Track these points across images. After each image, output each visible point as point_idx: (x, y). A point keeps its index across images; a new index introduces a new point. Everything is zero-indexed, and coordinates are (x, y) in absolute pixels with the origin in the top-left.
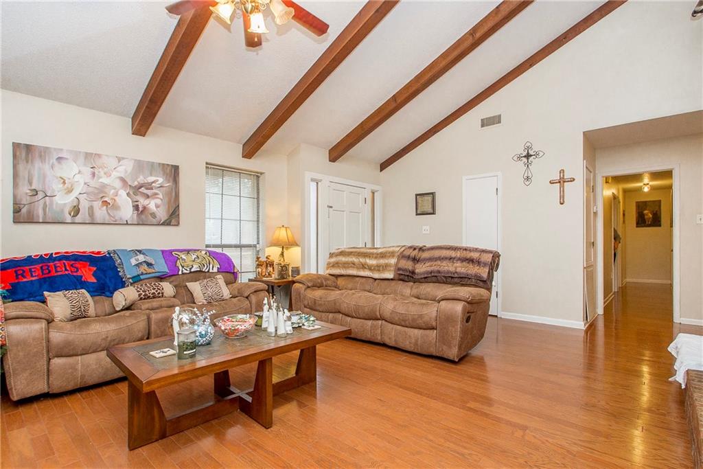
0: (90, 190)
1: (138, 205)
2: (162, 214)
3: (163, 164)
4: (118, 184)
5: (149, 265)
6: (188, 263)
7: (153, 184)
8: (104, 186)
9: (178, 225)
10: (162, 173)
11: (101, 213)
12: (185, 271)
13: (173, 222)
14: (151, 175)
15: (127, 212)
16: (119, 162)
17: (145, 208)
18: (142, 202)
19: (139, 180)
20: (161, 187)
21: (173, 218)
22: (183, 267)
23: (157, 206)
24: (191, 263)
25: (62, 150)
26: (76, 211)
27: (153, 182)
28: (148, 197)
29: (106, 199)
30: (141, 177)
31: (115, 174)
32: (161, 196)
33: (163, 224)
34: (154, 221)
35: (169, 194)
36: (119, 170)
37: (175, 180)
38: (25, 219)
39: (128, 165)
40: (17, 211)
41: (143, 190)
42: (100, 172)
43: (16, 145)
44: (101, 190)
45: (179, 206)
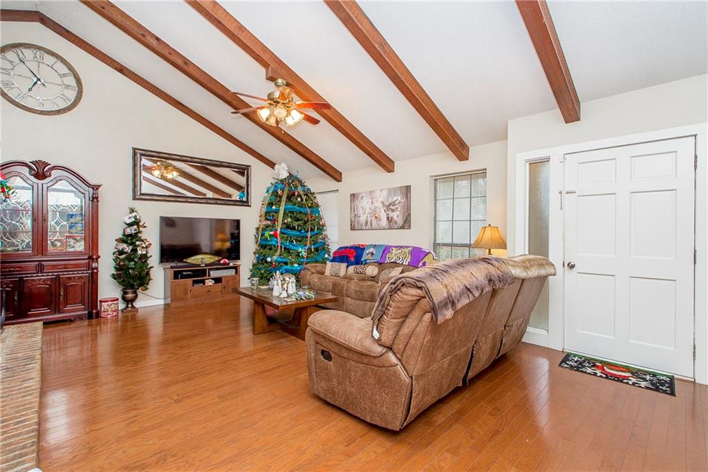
0: (371, 211)
1: (389, 217)
2: (400, 222)
3: (401, 187)
4: (381, 206)
5: (372, 254)
8: (376, 208)
9: (410, 228)
10: (400, 193)
11: (374, 223)
12: (388, 261)
13: (406, 226)
14: (395, 196)
15: (384, 223)
16: (381, 191)
17: (392, 218)
18: (391, 214)
19: (389, 201)
20: (400, 203)
21: (406, 224)
22: (388, 258)
23: (398, 216)
25: (362, 193)
26: (367, 223)
27: (396, 201)
28: (393, 211)
29: (376, 215)
30: (390, 199)
31: (380, 200)
32: (399, 209)
33: (400, 228)
34: (396, 226)
35: (403, 207)
36: (381, 196)
37: (407, 196)
38: (353, 228)
39: (385, 193)
40: (351, 225)
41: (391, 207)
42: (374, 200)
43: (351, 195)
44: (375, 211)
45: (410, 215)
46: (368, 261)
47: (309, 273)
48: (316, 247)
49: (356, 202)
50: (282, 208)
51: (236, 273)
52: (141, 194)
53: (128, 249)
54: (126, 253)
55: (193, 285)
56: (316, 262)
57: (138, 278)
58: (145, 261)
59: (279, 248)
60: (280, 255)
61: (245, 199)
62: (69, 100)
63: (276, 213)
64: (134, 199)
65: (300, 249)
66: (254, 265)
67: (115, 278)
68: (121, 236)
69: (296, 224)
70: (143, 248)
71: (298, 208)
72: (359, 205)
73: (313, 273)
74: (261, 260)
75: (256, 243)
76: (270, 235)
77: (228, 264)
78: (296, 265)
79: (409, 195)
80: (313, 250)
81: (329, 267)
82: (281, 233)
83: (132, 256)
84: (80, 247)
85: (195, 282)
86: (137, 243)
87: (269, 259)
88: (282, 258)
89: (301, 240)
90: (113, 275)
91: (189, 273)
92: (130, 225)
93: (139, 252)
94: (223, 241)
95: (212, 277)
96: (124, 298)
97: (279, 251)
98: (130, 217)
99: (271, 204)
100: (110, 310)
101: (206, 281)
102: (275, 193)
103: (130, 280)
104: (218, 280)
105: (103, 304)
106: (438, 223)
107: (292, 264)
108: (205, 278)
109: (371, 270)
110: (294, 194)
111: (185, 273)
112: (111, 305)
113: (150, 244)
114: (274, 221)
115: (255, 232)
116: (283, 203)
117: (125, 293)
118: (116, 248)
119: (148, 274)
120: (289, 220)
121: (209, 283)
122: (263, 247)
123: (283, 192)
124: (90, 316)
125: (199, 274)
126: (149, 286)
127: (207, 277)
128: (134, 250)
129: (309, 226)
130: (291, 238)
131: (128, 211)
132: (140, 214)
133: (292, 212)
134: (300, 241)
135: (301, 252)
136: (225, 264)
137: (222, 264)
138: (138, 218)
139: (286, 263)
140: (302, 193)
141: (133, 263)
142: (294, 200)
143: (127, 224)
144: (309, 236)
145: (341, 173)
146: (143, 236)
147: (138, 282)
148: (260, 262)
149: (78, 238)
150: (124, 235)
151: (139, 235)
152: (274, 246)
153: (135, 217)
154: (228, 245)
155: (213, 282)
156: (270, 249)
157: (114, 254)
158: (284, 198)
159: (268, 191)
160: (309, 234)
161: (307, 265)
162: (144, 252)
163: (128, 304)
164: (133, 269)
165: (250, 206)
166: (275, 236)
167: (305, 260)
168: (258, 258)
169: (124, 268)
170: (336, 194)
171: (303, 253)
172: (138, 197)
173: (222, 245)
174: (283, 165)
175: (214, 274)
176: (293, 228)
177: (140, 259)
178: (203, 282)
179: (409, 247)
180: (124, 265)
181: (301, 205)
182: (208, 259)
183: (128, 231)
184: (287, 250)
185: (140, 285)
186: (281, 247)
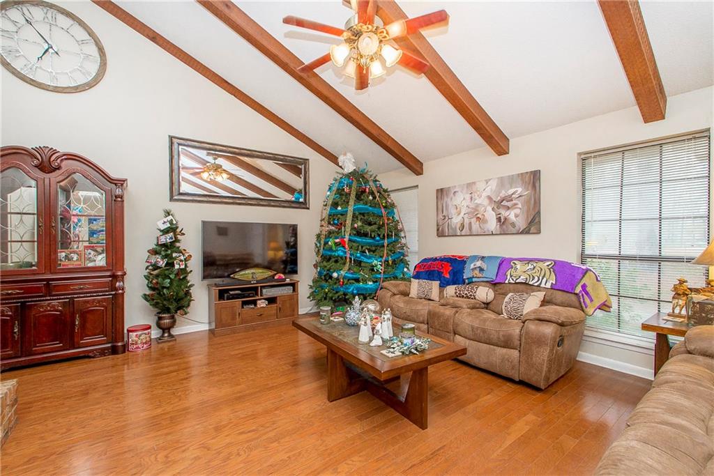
0: (470, 210)
1: (500, 217)
2: (521, 223)
3: (522, 174)
4: (486, 202)
5: (481, 270)
6: (519, 272)
7: (513, 196)
8: (478, 205)
9: (539, 232)
10: (520, 183)
11: (476, 227)
12: (511, 281)
13: (533, 230)
14: (511, 188)
15: (492, 225)
16: (487, 183)
17: (506, 219)
18: (504, 213)
19: (501, 195)
20: (520, 196)
21: (533, 225)
22: (511, 276)
23: (516, 216)
24: (521, 273)
25: (455, 186)
26: (463, 226)
27: (513, 194)
28: (508, 208)
29: (479, 216)
30: (503, 192)
31: (485, 194)
32: (520, 206)
33: (522, 233)
34: (514, 231)
35: (528, 202)
36: (487, 190)
37: (534, 186)
38: (440, 234)
39: (493, 184)
40: (438, 230)
41: (504, 203)
42: (475, 196)
43: (437, 190)
44: (476, 209)
45: (539, 213)
46: (474, 280)
47: (390, 294)
48: (393, 258)
49: (445, 199)
50: (350, 209)
51: (294, 290)
52: (181, 194)
53: (162, 263)
54: (160, 268)
55: (243, 307)
56: (396, 278)
57: (175, 300)
58: (185, 278)
59: (348, 260)
60: (349, 269)
61: (301, 200)
62: (89, 74)
63: (342, 215)
64: (172, 199)
65: (375, 262)
66: (315, 281)
67: (146, 299)
68: (155, 247)
69: (368, 229)
70: (181, 261)
71: (370, 208)
72: (449, 202)
73: (395, 294)
74: (325, 276)
75: (318, 253)
76: (336, 243)
77: (285, 280)
78: (371, 283)
79: (537, 185)
80: (390, 262)
81: (415, 287)
82: (350, 240)
83: (166, 272)
84: (101, 260)
85: (244, 303)
86: (174, 255)
87: (335, 275)
88: (352, 273)
89: (374, 250)
90: (145, 295)
91: (237, 292)
92: (165, 232)
93: (177, 267)
94: (276, 249)
95: (265, 297)
96: (159, 326)
97: (348, 264)
98: (165, 222)
99: (335, 205)
100: (139, 342)
101: (258, 302)
102: (340, 192)
103: (165, 302)
104: (272, 300)
105: (130, 333)
106: (587, 225)
107: (365, 281)
108: (257, 298)
109: (484, 293)
110: (364, 191)
111: (231, 293)
112: (140, 335)
113: (190, 256)
114: (340, 225)
115: (315, 240)
116: (352, 202)
117: (160, 318)
118: (147, 262)
119: (188, 294)
120: (360, 224)
121: (262, 304)
122: (326, 258)
123: (350, 188)
124: (114, 351)
125: (248, 294)
126: (189, 310)
127: (260, 297)
128: (170, 265)
129: (385, 231)
130: (362, 247)
131: (163, 214)
132: (177, 219)
133: (363, 214)
134: (374, 252)
135: (376, 266)
136: (280, 280)
137: (277, 281)
138: (174, 222)
139: (357, 280)
140: (374, 189)
141: (169, 281)
142: (365, 199)
143: (161, 231)
144: (386, 245)
145: (422, 164)
146: (181, 245)
147: (175, 304)
148: (323, 277)
149: (99, 250)
150: (157, 245)
151: (178, 244)
152: (341, 258)
153: (171, 222)
154: (281, 254)
155: (267, 302)
156: (336, 261)
157: (147, 268)
158: (353, 196)
159: (330, 189)
160: (386, 241)
161: (385, 283)
162: (183, 267)
163: (164, 333)
164: (168, 288)
165: (308, 209)
166: (342, 244)
167: (382, 276)
168: (320, 273)
169: (158, 286)
170: (415, 191)
171: (379, 266)
172: (176, 197)
173: (275, 254)
174: (349, 155)
175: (268, 293)
176: (365, 235)
177: (177, 274)
178: (254, 303)
179: (548, 260)
180: (157, 283)
181: (375, 205)
182: (260, 274)
183: (163, 240)
184: (359, 263)
185: (179, 308)
186: (351, 259)
